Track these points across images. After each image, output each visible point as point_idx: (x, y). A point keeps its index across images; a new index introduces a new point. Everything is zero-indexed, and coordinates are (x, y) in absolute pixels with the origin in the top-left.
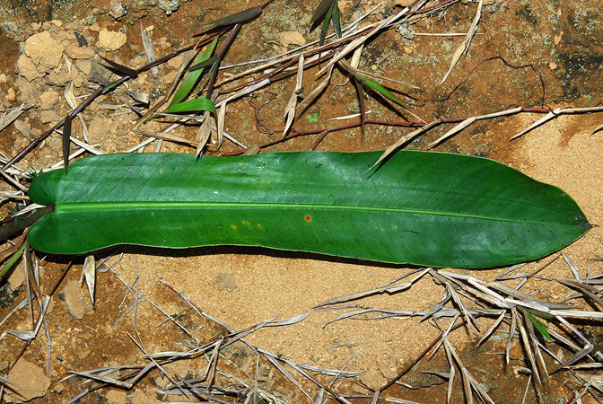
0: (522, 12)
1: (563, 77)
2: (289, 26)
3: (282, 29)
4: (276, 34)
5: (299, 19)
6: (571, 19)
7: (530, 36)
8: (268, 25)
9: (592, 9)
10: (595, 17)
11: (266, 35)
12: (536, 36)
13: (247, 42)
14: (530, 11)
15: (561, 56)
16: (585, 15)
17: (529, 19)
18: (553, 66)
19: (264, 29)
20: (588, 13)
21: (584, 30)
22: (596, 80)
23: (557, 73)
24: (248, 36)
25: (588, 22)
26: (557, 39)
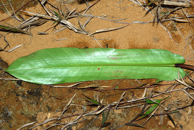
0: (51, 109)
1: (41, 89)
2: (118, 115)
3: (120, 114)
4: (122, 113)
5: (115, 117)
6: (37, 104)
7: (49, 102)
8: (124, 117)
9: (31, 106)
10: (30, 103)
11: (125, 114)
12: (47, 101)
13: (131, 112)
14: (48, 109)
15: (41, 95)
16: (33, 104)
17: (49, 107)
18: (44, 93)
19: (126, 116)
20: (32, 105)
21: (34, 100)
22: (32, 86)
23: (43, 91)
24: (131, 114)
25: (33, 102)
26: (41, 99)
